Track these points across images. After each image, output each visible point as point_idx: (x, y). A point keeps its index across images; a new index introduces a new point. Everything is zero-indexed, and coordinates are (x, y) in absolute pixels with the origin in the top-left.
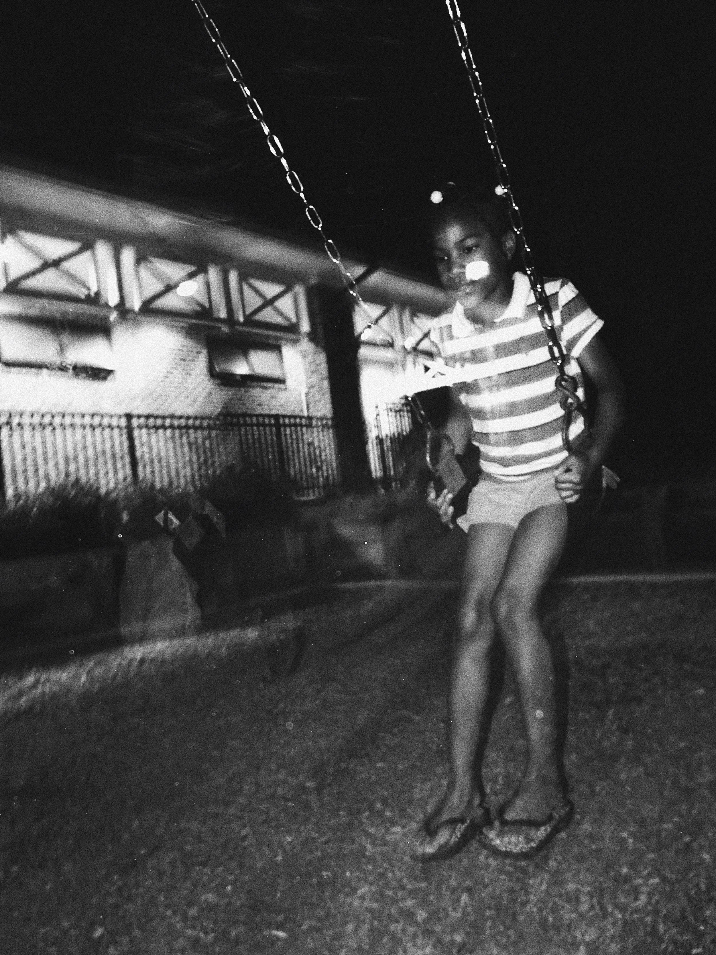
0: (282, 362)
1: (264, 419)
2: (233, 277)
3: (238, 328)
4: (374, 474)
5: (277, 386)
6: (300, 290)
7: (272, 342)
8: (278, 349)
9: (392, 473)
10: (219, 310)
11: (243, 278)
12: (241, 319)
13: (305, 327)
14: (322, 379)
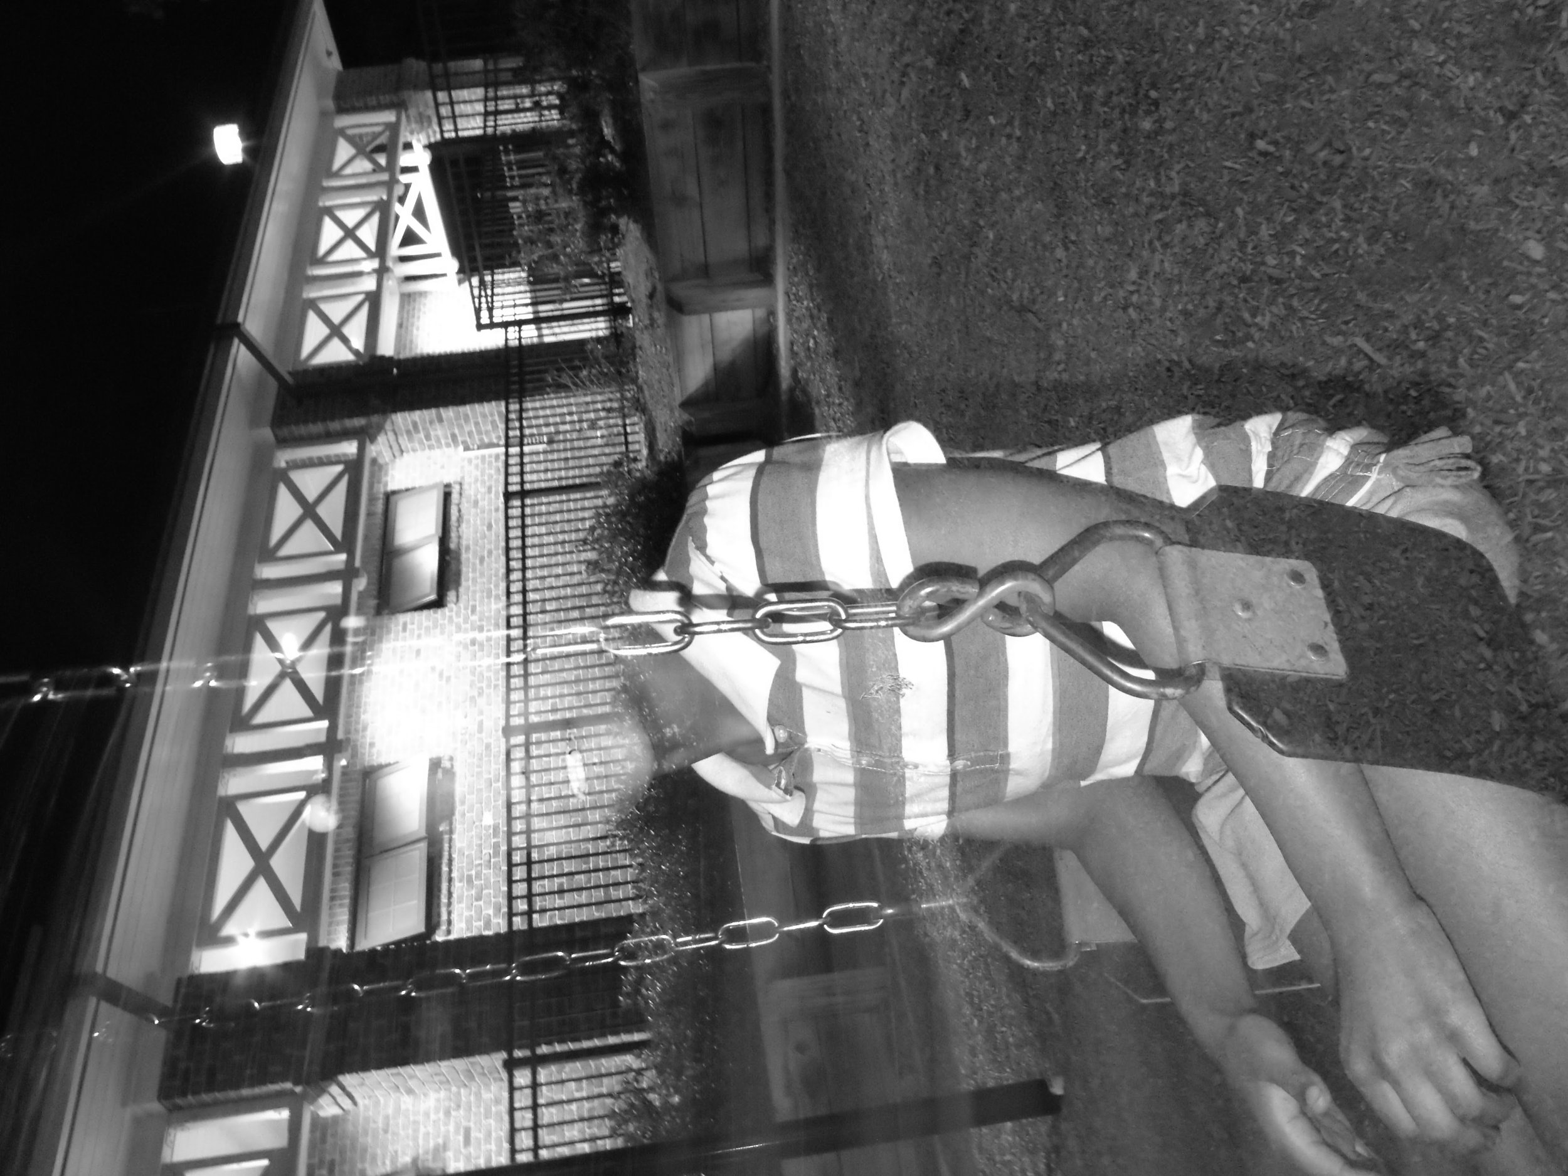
0: (413, 489)
1: (513, 518)
2: (269, 572)
3: (358, 563)
4: (601, 333)
5: (455, 497)
6: (283, 458)
7: (380, 507)
8: (389, 497)
9: (599, 301)
10: (330, 596)
11: (270, 555)
12: (343, 557)
13: (350, 448)
14: (440, 420)
